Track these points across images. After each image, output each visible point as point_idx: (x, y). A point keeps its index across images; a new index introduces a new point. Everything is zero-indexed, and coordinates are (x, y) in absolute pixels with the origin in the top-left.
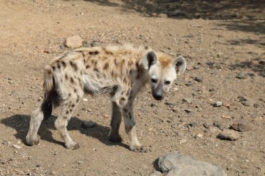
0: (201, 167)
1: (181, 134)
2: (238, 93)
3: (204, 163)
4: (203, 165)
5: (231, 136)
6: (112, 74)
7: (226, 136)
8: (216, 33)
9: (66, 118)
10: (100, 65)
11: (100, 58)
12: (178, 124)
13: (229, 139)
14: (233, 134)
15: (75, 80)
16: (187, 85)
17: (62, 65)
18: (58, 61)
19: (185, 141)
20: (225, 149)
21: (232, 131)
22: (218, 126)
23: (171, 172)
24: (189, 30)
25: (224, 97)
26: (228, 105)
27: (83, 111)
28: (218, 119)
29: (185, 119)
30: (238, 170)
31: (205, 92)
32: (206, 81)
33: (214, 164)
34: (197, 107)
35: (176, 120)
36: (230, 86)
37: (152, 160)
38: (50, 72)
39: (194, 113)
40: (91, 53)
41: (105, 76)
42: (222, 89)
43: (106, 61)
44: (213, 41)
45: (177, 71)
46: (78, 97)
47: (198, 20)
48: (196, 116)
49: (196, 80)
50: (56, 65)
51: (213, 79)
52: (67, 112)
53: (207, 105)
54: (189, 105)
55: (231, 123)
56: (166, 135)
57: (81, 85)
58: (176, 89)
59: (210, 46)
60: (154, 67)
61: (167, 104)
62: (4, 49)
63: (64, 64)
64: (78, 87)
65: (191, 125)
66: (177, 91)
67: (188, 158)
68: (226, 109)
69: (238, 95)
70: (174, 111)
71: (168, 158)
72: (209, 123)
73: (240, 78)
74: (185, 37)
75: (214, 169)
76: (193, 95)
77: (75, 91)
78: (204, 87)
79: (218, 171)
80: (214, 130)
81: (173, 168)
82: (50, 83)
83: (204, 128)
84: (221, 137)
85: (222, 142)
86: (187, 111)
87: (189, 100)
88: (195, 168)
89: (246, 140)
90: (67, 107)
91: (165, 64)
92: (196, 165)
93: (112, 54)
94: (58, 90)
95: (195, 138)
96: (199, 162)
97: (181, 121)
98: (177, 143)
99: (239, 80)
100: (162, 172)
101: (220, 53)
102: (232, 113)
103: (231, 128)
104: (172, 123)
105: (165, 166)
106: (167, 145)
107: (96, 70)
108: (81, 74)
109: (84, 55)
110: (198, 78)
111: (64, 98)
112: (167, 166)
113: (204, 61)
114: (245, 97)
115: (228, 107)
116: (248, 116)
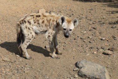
0: (96, 66)
1: (87, 52)
2: (112, 34)
3: (97, 64)
4: (97, 66)
5: (108, 53)
6: (46, 25)
7: (107, 53)
8: (103, 8)
9: (26, 44)
10: (41, 21)
11: (40, 18)
12: (86, 48)
13: (108, 54)
14: (110, 52)
15: (30, 28)
16: (90, 30)
17: (24, 22)
18: (22, 20)
19: (89, 55)
20: (106, 59)
21: (109, 51)
22: (103, 49)
23: (82, 68)
24: (91, 7)
25: (106, 36)
26: (108, 40)
27: (45, 41)
28: (103, 45)
29: (89, 45)
30: (112, 68)
31: (98, 34)
32: (98, 29)
33: (101, 65)
34: (94, 40)
35: (85, 46)
36: (108, 31)
37: (75, 63)
38: (19, 25)
39: (93, 43)
40: (37, 16)
41: (42, 26)
42: (105, 33)
43: (43, 20)
44: (101, 12)
45: (74, 25)
46: (33, 36)
47: (95, 3)
48: (93, 44)
49: (94, 28)
50: (22, 22)
51: (101, 28)
52: (27, 42)
53: (98, 39)
54: (91, 39)
55: (109, 47)
56: (81, 52)
57: (33, 30)
58: (85, 32)
59: (100, 14)
60: (64, 24)
61: (81, 39)
62: (13, 14)
63: (25, 22)
64: (32, 31)
65: (91, 48)
66: (85, 33)
67: (90, 62)
68: (107, 41)
69: (112, 35)
70: (84, 42)
71: (81, 62)
72: (99, 47)
73: (113, 28)
74: (89, 10)
75: (101, 67)
76: (92, 35)
77: (31, 33)
78: (97, 32)
79: (103, 68)
80: (101, 50)
81: (83, 67)
82: (19, 29)
83: (97, 49)
84: (104, 54)
85: (105, 55)
86: (90, 42)
87: (91, 37)
88: (93, 67)
89: (115, 55)
90: (27, 40)
91: (69, 22)
92: (93, 65)
93: (46, 16)
94: (23, 33)
95: (93, 53)
96: (95, 64)
97: (87, 46)
98: (85, 56)
99: (112, 29)
100: (79, 68)
101: (104, 17)
102: (109, 43)
103: (109, 49)
104: (83, 47)
105: (80, 65)
106: (81, 57)
107: (38, 24)
108: (33, 26)
109: (34, 18)
110: (95, 28)
111: (26, 36)
112: (81, 66)
113: (97, 20)
114: (115, 36)
115: (107, 40)
116: (116, 44)
